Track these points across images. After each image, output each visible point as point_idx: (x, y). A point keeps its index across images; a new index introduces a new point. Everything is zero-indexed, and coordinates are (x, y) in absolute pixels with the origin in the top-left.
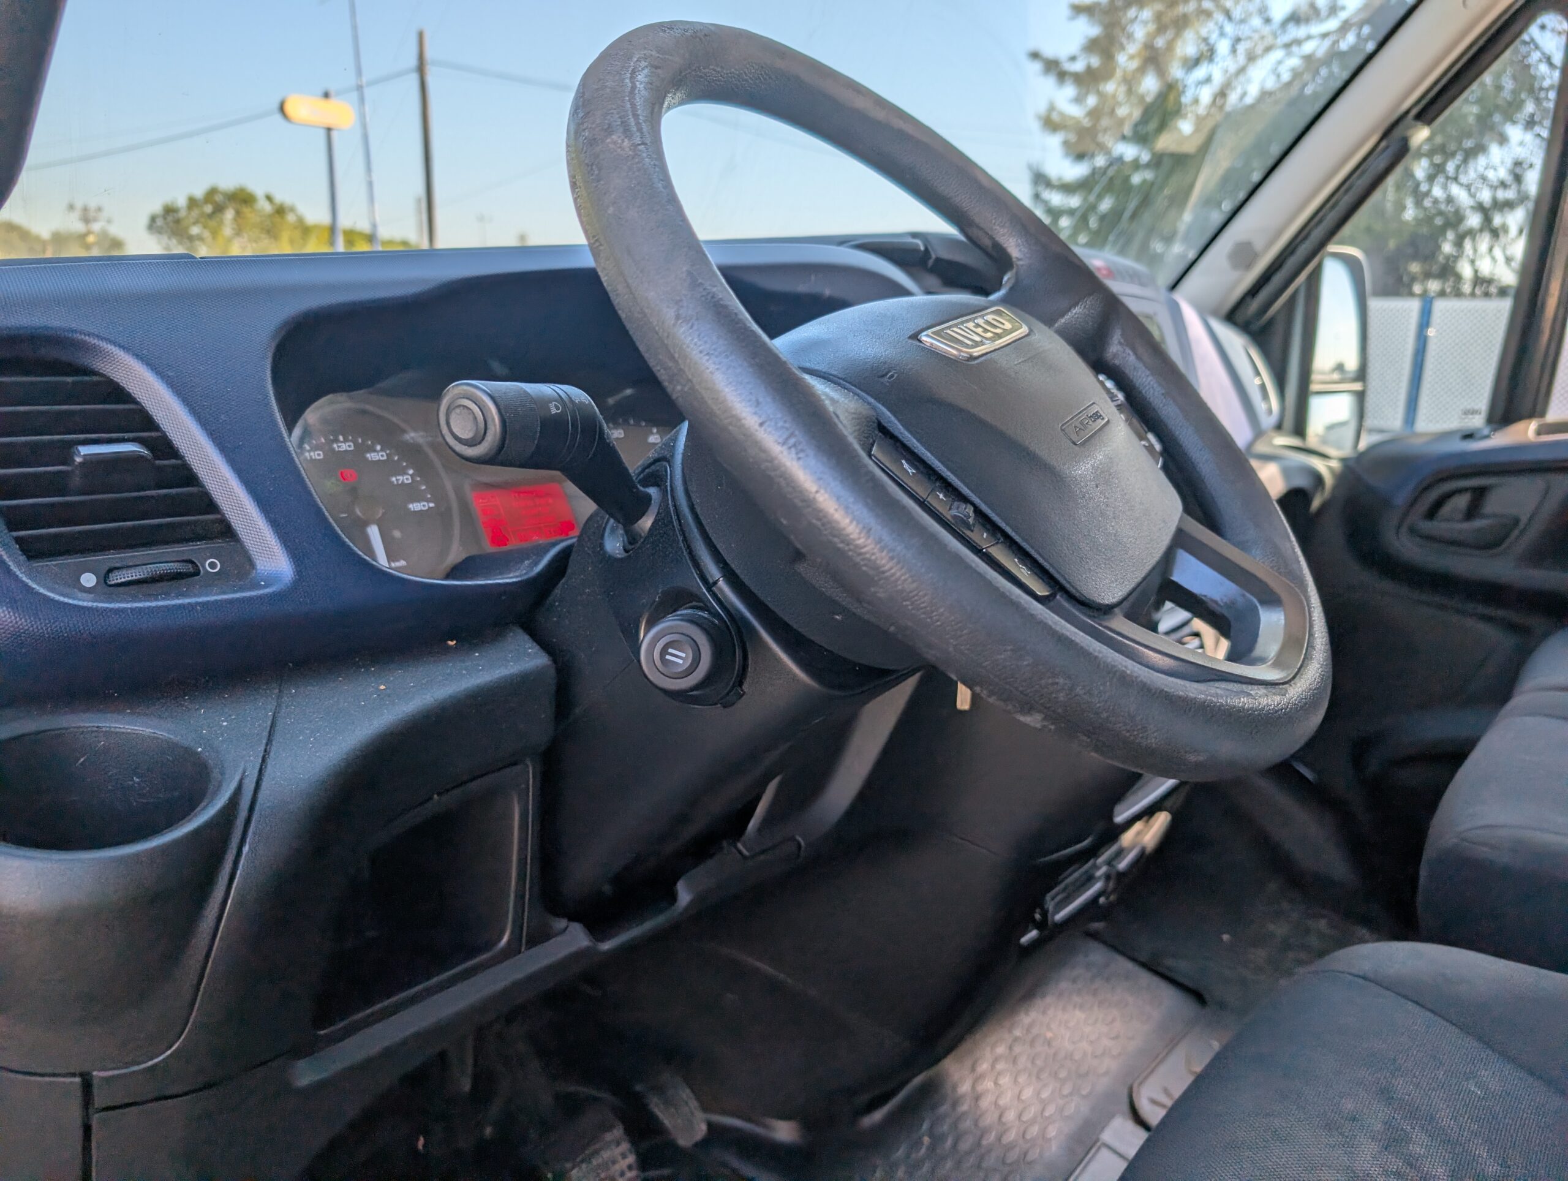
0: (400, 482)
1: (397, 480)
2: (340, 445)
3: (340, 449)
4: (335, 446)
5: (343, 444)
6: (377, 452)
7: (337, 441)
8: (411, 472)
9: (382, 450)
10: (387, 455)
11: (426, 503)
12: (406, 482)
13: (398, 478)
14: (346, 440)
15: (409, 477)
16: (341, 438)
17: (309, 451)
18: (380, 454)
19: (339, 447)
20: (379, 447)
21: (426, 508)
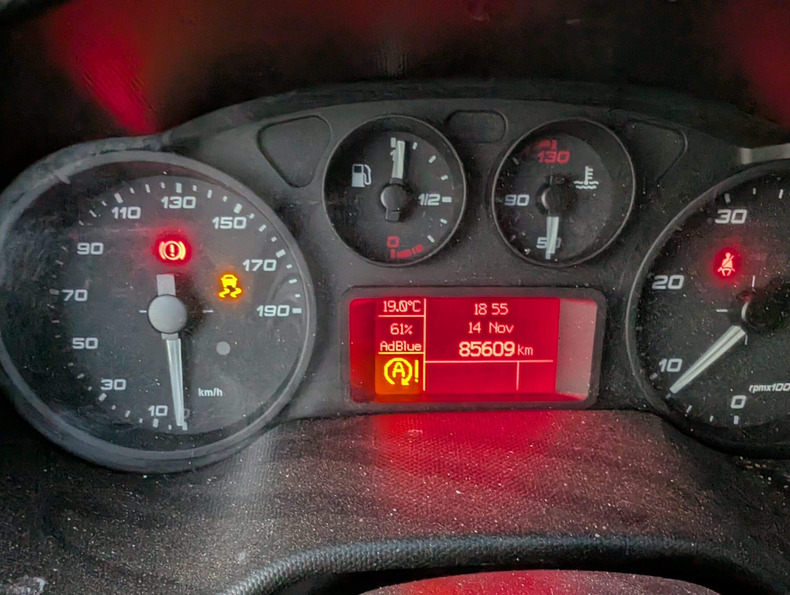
0: (255, 269)
1: (252, 265)
2: (172, 198)
3: (171, 206)
4: (165, 200)
5: (180, 198)
6: (234, 215)
7: (171, 192)
8: (281, 253)
9: (242, 214)
10: (249, 221)
11: (287, 307)
12: (266, 269)
13: (254, 261)
14: (186, 191)
15: (274, 262)
16: (179, 188)
17: (120, 206)
18: (237, 219)
19: (171, 202)
20: (238, 208)
21: (287, 314)
